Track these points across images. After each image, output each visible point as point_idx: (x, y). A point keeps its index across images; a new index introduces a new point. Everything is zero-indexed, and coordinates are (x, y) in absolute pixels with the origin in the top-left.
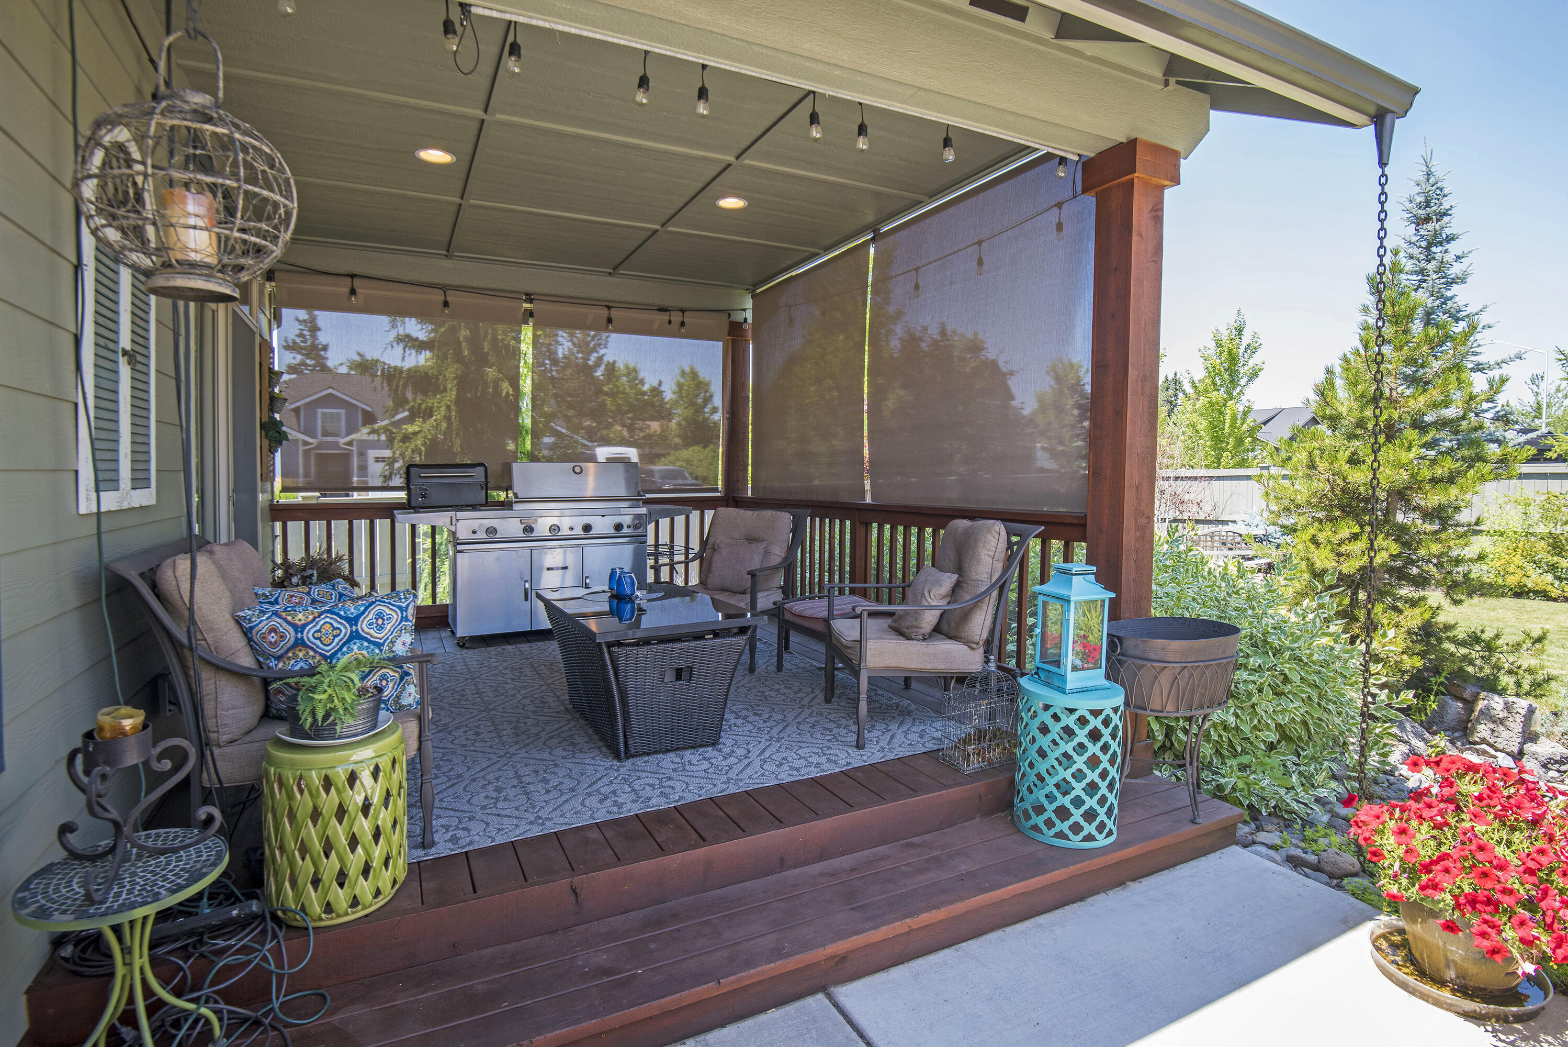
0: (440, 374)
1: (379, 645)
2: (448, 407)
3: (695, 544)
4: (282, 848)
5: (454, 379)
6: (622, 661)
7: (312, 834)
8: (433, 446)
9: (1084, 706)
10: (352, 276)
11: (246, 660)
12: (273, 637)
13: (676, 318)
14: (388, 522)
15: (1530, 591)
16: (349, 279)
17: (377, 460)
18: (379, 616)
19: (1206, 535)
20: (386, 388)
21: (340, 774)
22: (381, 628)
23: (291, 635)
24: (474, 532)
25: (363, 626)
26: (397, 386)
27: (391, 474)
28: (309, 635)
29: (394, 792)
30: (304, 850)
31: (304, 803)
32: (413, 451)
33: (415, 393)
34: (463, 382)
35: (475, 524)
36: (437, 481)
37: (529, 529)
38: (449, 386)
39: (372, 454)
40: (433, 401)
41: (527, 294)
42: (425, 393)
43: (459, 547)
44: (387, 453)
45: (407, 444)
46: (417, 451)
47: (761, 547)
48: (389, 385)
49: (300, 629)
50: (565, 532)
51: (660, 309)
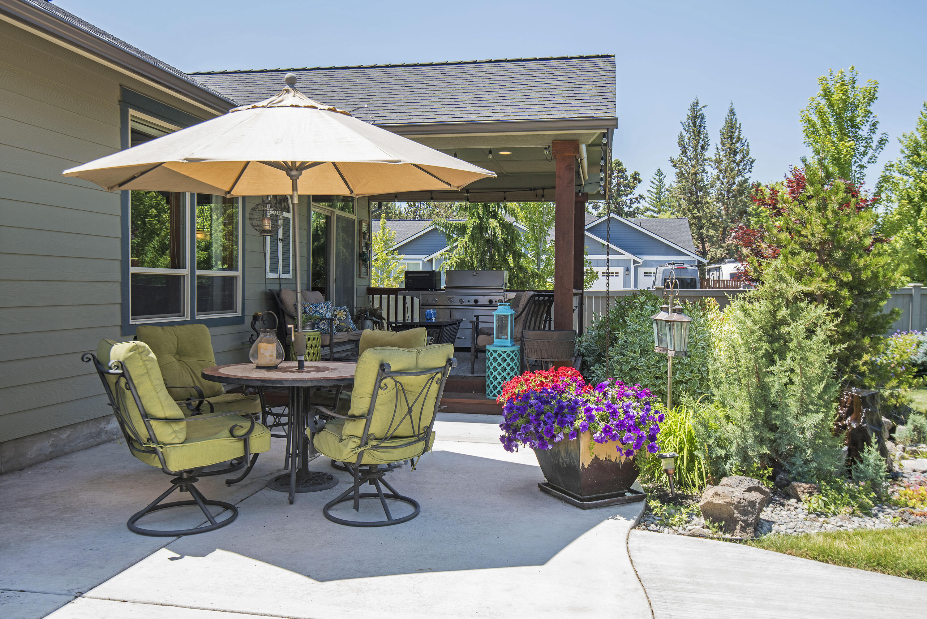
5: (472, 227)
9: (500, 350)
36: (417, 278)
37: (450, 300)
43: (422, 307)
50: (466, 303)
51: (531, 190)
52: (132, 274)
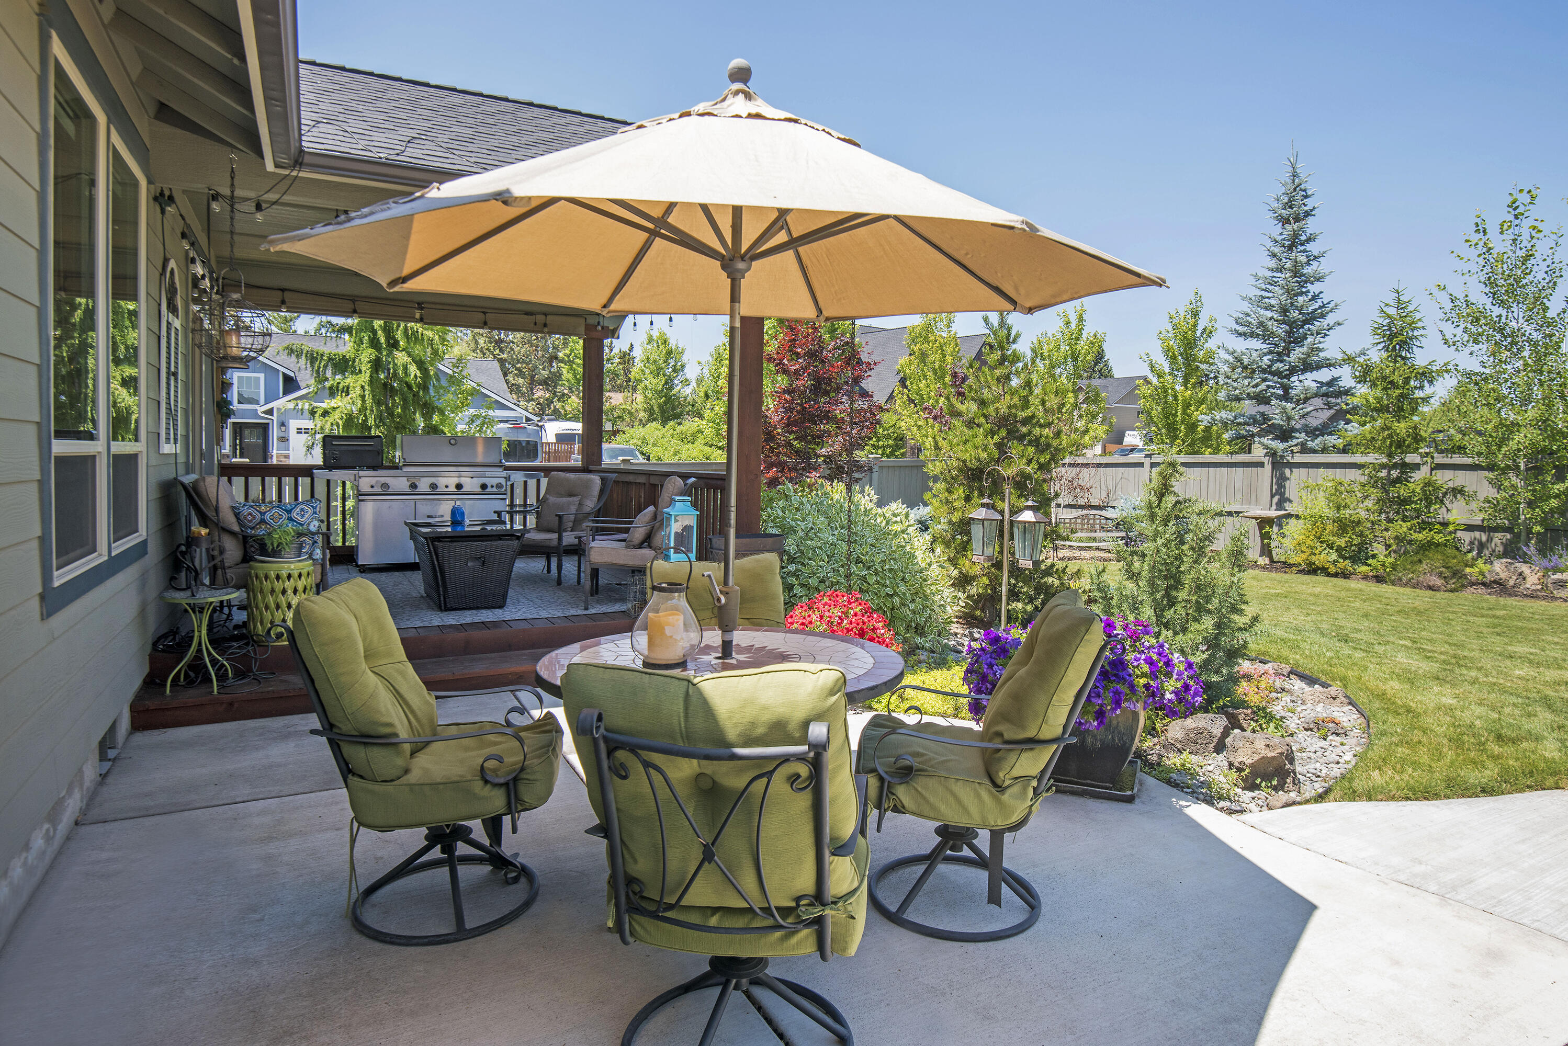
0: (356, 357)
1: (302, 525)
2: (363, 387)
3: (531, 500)
4: (257, 608)
5: (369, 362)
6: (440, 550)
7: (271, 600)
8: (349, 420)
10: (283, 290)
11: (236, 528)
12: (250, 518)
13: (540, 318)
14: (308, 480)
15: (1318, 568)
16: (280, 293)
17: (299, 431)
18: (302, 510)
19: (1076, 518)
20: (309, 369)
21: (284, 574)
22: (303, 516)
23: (258, 516)
24: (372, 487)
25: (294, 514)
26: (319, 368)
27: (313, 444)
28: (267, 517)
29: (308, 587)
30: (267, 608)
31: (267, 585)
32: (332, 424)
33: (334, 374)
34: (377, 365)
35: (373, 481)
36: (349, 448)
37: (414, 486)
38: (363, 369)
39: (294, 424)
40: (350, 380)
41: (418, 304)
42: (343, 372)
43: (361, 498)
44: (309, 424)
45: (327, 418)
46: (333, 425)
47: (576, 499)
48: (312, 366)
49: (263, 514)
50: (441, 489)
51: (527, 313)
52: (56, 457)
